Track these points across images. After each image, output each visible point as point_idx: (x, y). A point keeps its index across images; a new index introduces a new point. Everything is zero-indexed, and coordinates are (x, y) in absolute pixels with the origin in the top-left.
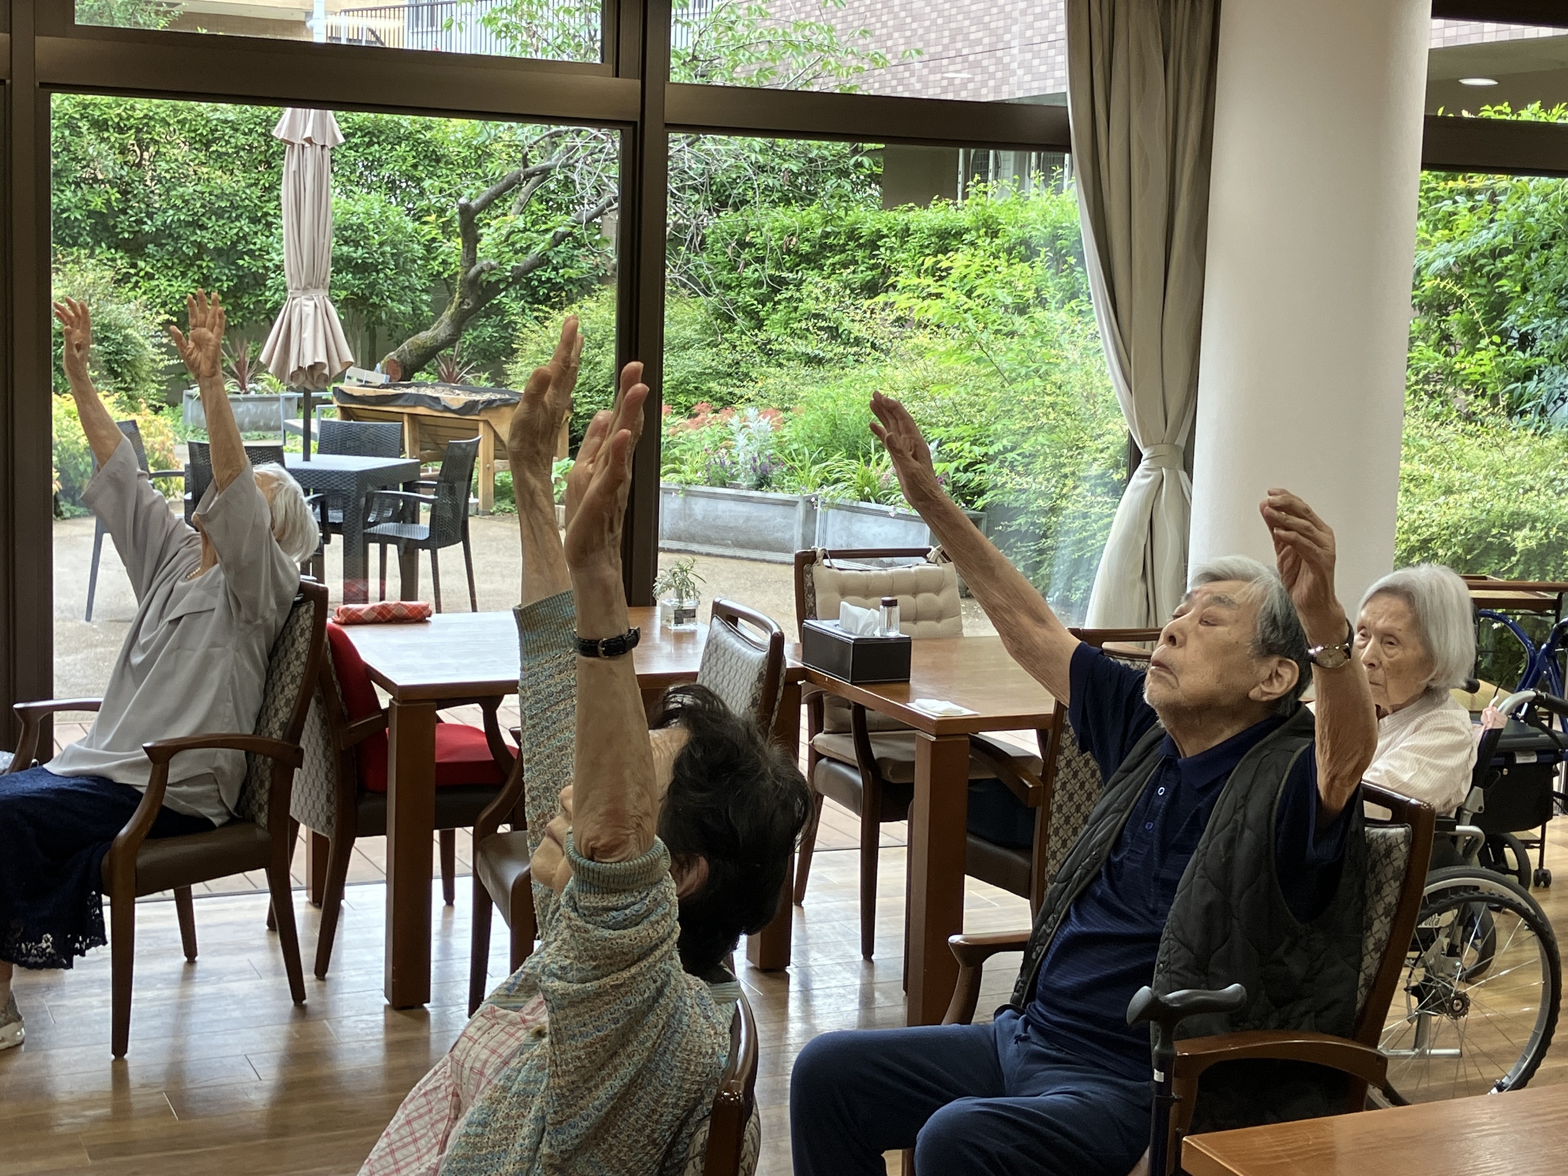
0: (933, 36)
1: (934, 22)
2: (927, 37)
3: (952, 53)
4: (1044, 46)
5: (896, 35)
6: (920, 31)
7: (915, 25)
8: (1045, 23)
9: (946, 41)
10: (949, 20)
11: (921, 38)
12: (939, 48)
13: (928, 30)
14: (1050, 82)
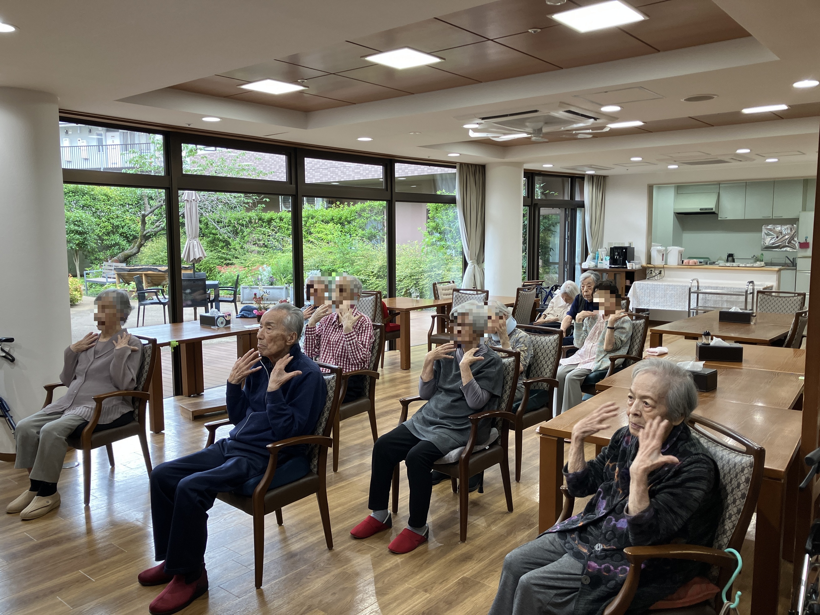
0: (273, 167)
1: (273, 163)
2: (271, 167)
3: (280, 171)
4: (311, 171)
5: (260, 166)
6: (268, 165)
7: (266, 164)
8: (311, 165)
9: (278, 168)
10: (278, 162)
11: (269, 167)
12: (276, 170)
13: (271, 165)
14: (314, 180)
